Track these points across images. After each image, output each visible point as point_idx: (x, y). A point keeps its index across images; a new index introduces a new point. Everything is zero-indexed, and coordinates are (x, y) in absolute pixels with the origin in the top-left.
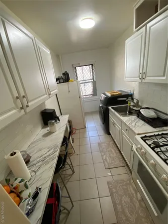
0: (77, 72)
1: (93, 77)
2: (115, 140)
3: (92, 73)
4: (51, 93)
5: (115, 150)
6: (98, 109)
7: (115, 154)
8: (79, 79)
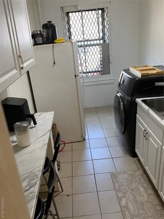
0: (71, 22)
1: (104, 34)
2: (147, 168)
3: (101, 27)
4: (25, 65)
5: (145, 189)
6: (112, 101)
7: (145, 195)
8: (74, 38)
